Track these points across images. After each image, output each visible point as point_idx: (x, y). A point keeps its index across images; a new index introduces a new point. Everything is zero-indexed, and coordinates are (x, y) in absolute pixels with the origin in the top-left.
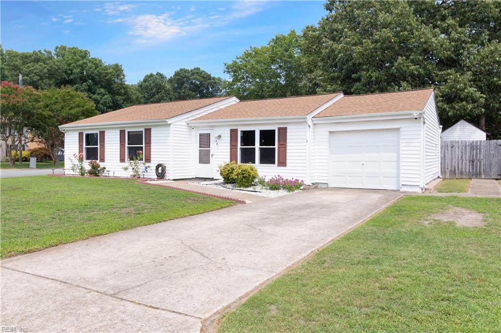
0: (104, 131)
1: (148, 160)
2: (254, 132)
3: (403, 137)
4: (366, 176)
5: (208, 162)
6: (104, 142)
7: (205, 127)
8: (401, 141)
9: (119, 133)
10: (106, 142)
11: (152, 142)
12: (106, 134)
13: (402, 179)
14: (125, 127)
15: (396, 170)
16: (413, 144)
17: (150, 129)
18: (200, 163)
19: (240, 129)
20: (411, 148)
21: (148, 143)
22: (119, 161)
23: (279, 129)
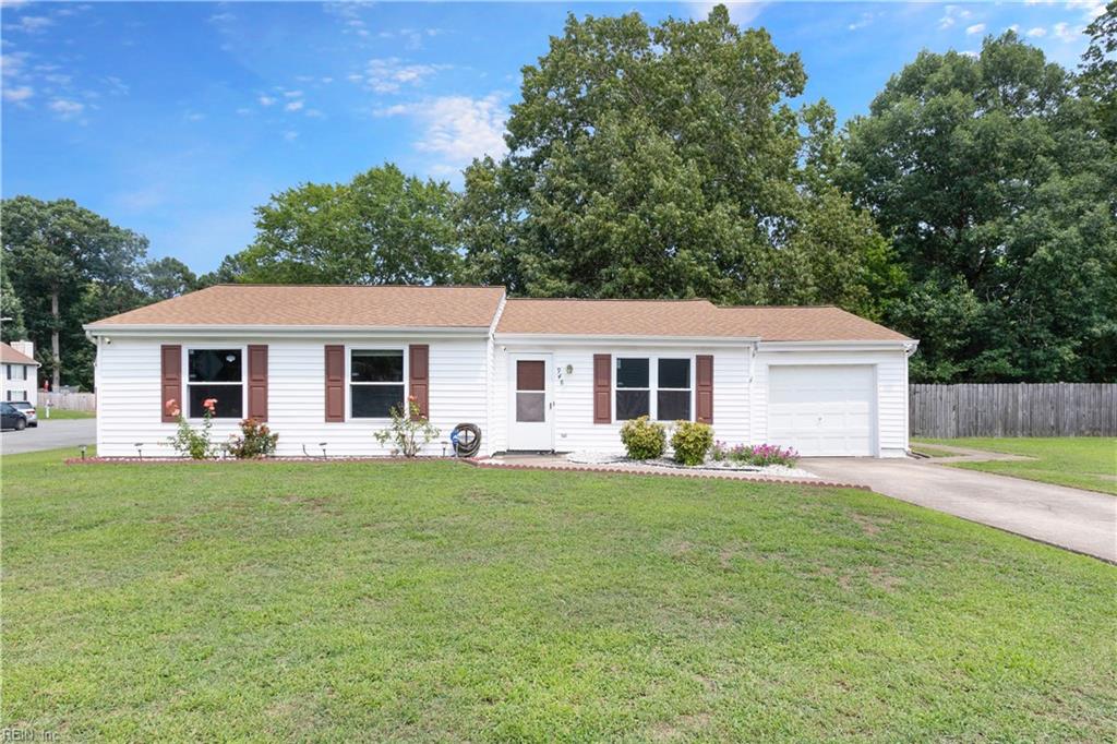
0: (267, 346)
1: (421, 414)
2: (645, 362)
3: (880, 377)
4: (826, 438)
5: (540, 417)
6: (265, 371)
7: (531, 347)
8: (879, 384)
9: (323, 354)
10: (270, 373)
11: (430, 375)
12: (270, 353)
13: (881, 440)
14: (342, 339)
15: (867, 428)
16: (895, 389)
17: (427, 346)
18: (518, 420)
19: (616, 355)
20: (891, 394)
21: (421, 375)
22: (324, 419)
23: (699, 358)
